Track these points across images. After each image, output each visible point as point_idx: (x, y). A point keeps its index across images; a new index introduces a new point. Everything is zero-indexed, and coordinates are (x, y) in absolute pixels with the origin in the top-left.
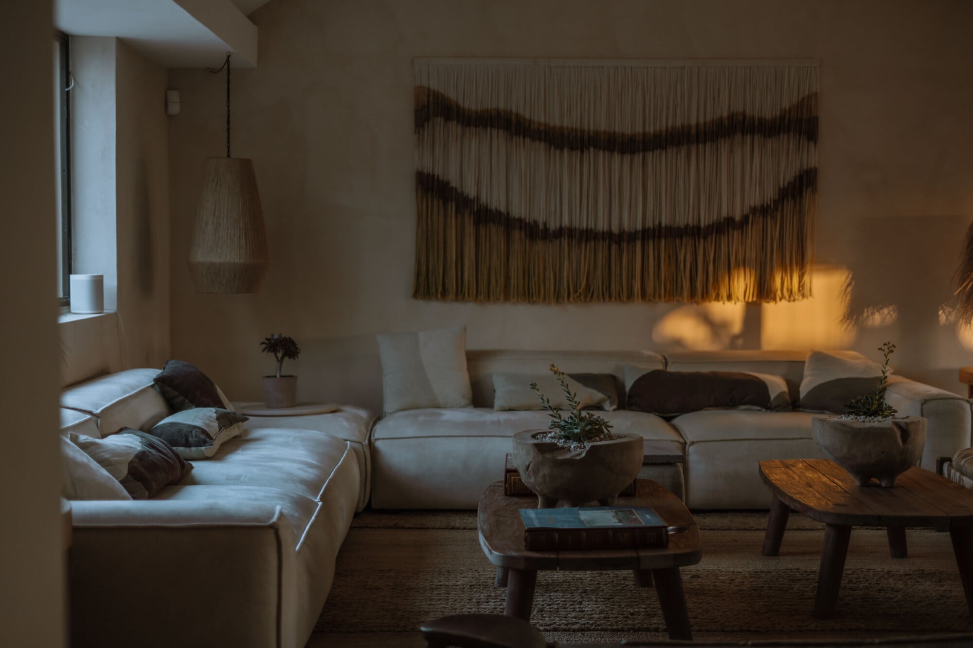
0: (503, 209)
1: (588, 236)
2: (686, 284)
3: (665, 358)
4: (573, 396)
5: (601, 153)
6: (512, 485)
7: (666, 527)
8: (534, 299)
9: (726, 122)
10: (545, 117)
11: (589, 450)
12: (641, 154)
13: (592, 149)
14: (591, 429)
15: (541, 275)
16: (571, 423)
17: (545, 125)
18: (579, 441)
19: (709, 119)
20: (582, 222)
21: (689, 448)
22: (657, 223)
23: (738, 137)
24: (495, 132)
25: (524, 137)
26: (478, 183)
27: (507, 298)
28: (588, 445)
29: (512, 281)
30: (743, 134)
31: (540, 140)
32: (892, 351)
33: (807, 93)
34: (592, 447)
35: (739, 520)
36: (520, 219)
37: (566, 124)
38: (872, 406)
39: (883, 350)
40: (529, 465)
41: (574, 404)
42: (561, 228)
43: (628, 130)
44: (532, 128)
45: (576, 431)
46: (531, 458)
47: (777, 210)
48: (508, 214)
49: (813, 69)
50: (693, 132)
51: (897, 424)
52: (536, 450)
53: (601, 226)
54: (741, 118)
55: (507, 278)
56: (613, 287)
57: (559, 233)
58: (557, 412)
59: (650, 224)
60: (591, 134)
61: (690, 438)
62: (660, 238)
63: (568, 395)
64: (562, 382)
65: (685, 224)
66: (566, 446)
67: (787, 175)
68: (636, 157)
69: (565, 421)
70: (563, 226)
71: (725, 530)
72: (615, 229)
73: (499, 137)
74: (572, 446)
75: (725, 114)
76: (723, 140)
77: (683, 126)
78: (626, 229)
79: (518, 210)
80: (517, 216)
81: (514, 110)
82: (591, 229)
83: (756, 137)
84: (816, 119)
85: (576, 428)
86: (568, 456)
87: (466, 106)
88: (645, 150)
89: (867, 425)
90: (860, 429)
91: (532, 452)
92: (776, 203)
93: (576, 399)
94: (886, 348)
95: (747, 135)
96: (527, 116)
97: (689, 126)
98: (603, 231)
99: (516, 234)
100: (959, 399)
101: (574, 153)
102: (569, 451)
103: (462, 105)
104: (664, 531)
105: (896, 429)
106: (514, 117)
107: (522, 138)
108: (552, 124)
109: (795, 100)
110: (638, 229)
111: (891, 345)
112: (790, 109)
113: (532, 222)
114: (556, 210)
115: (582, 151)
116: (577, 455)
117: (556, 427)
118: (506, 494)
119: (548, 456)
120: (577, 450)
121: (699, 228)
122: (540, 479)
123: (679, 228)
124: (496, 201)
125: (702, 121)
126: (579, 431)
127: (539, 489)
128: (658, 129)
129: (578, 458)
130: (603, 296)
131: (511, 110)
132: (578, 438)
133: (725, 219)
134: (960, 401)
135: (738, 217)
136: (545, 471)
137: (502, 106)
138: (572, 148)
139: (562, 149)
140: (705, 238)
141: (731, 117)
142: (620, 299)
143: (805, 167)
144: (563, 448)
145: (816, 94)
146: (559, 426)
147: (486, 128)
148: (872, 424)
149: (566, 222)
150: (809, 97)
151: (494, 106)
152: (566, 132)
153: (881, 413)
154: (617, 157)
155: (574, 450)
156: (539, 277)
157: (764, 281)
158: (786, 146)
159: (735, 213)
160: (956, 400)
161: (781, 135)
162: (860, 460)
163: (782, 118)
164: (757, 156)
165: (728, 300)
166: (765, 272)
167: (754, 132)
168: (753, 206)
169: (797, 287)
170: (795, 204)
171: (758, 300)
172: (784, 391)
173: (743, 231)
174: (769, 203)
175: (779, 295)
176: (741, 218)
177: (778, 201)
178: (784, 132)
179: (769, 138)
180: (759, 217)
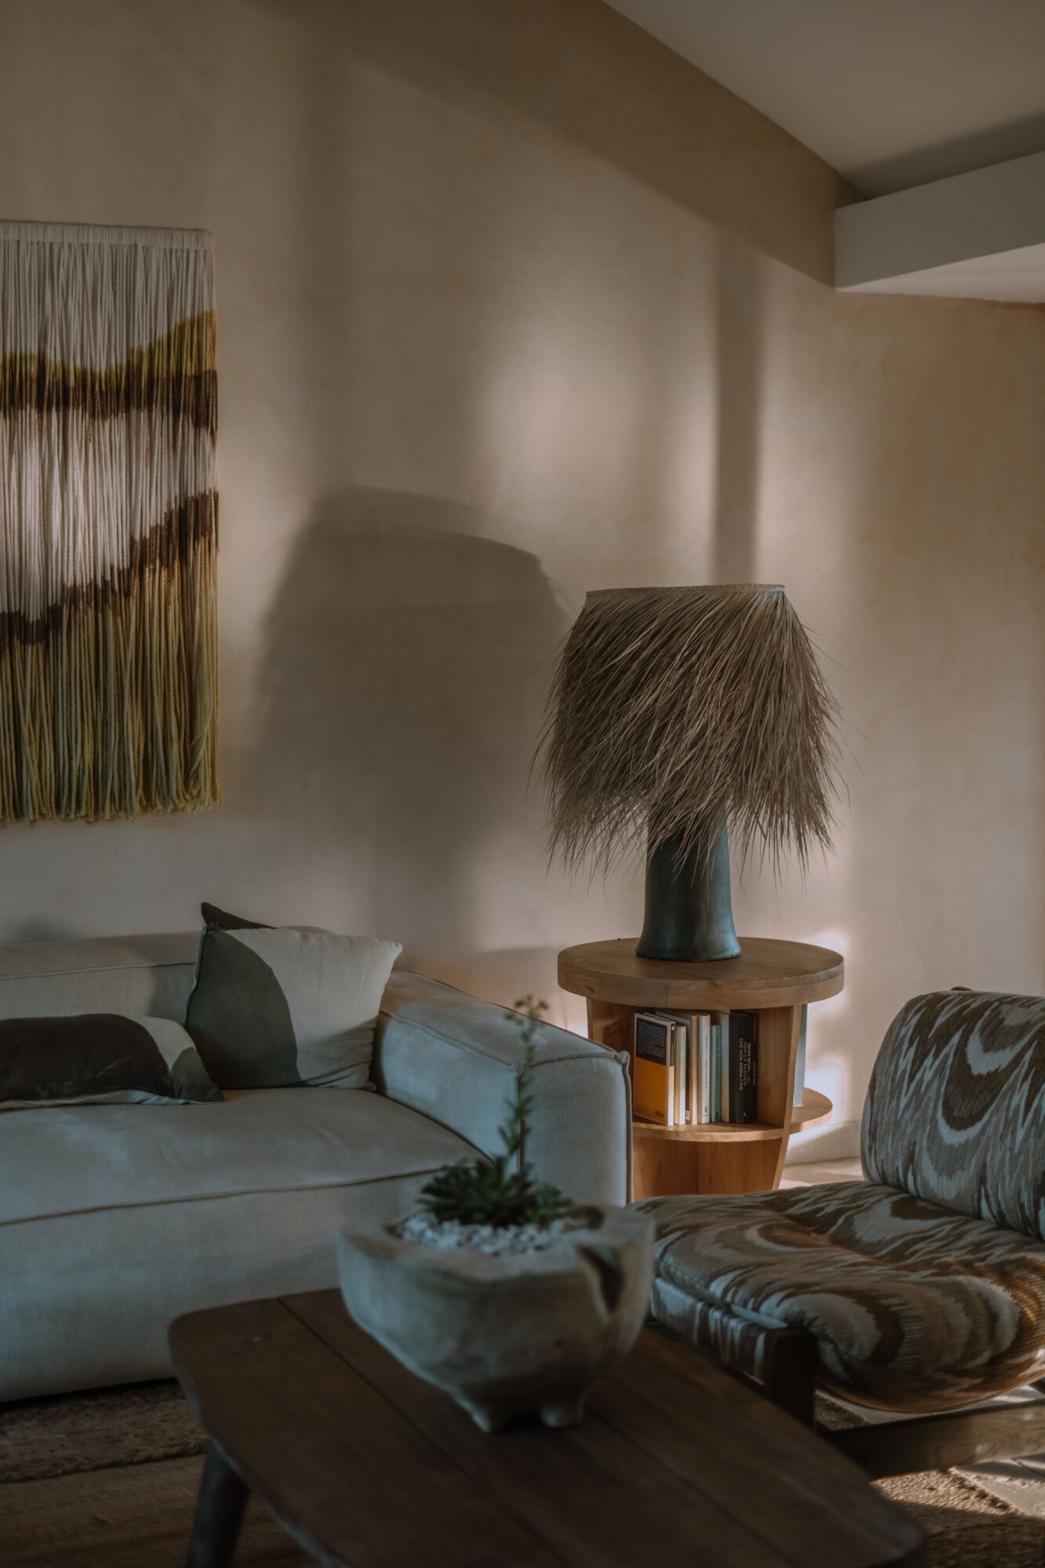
23: (30, 415)
30: (40, 408)
33: (188, 315)
47: (128, 594)
49: (201, 255)
54: (34, 369)
67: (153, 514)
84: (213, 374)
92: (125, 575)
95: (50, 410)
100: (599, 1057)
109: (162, 332)
112: (151, 352)
134: (602, 1061)
135: (34, 614)
141: (10, 366)
143: (191, 493)
145: (211, 316)
150: (196, 323)
157: (105, 766)
158: (144, 439)
159: (27, 605)
160: (594, 1060)
161: (134, 412)
162: (493, 1369)
163: (132, 372)
164: (77, 463)
165: (17, 817)
166: (105, 746)
167: (66, 405)
168: (70, 583)
169: (181, 781)
170: (170, 580)
171: (91, 813)
172: (191, 1049)
173: (47, 647)
174: (108, 578)
175: (141, 801)
176: (42, 616)
177: (129, 571)
178: (139, 408)
179: (104, 419)
180: (85, 612)
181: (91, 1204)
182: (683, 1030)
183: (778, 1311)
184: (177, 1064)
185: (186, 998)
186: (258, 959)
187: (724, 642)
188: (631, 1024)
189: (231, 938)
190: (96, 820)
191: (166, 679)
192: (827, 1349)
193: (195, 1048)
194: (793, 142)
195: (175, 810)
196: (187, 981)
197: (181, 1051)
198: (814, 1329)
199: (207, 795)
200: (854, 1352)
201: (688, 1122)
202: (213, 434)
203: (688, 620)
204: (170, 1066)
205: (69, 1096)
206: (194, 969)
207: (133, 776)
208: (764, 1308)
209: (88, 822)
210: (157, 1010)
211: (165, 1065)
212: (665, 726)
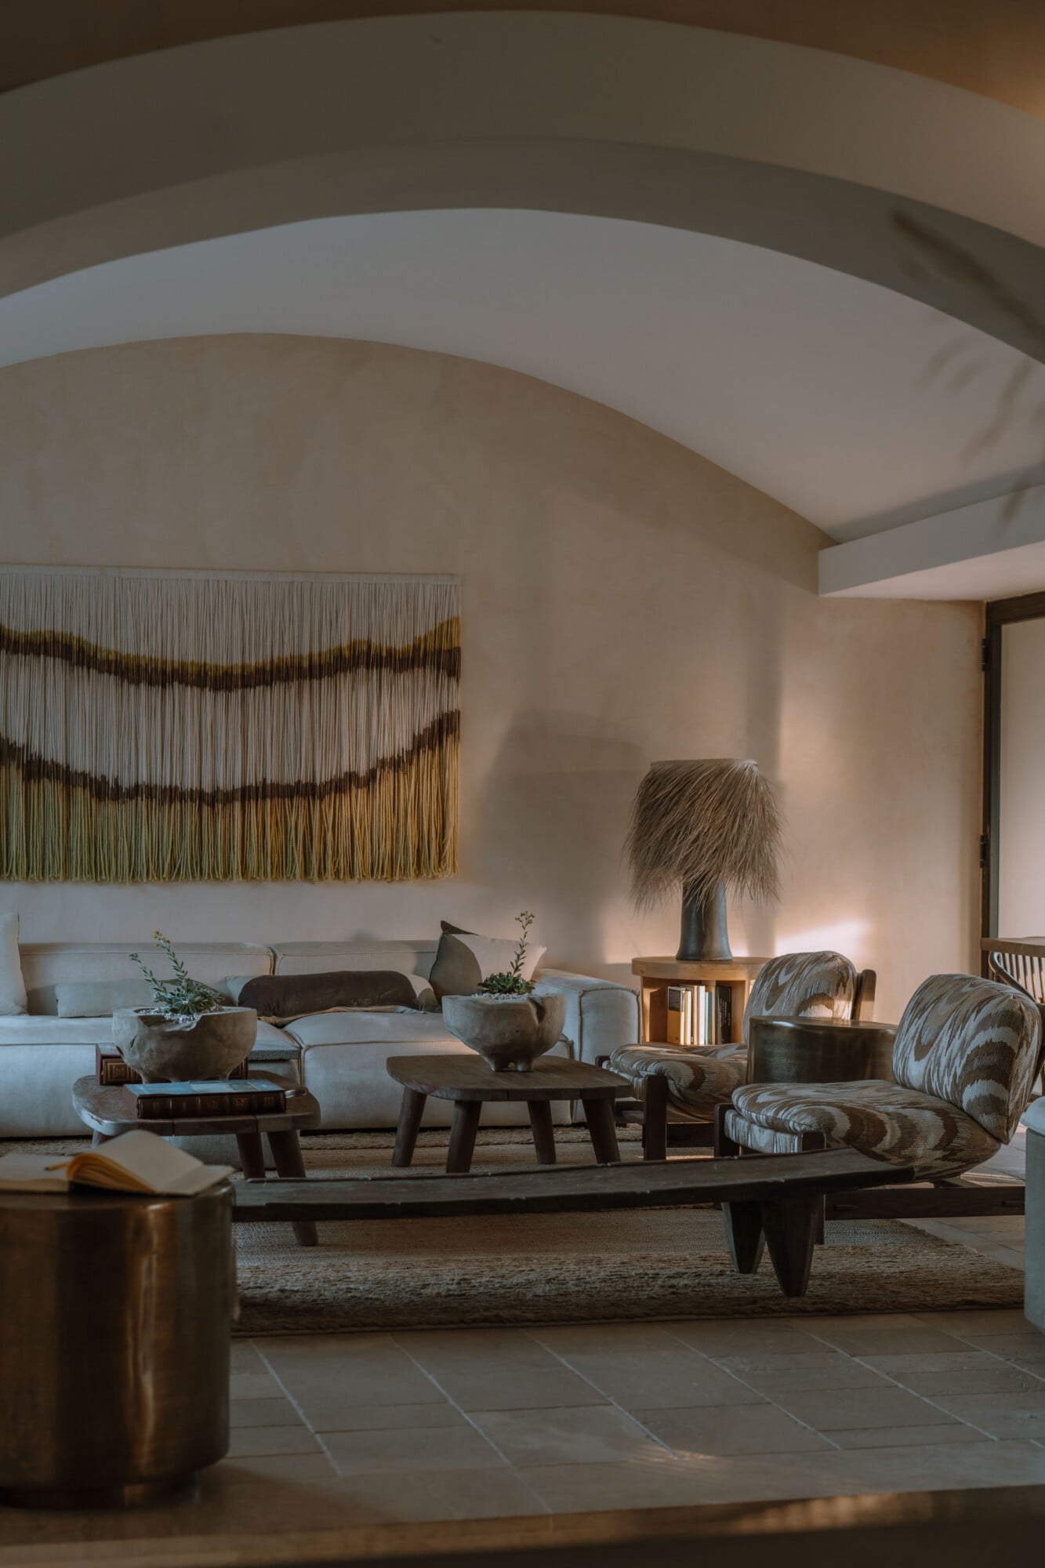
0: (61, 760)
1: (173, 795)
2: (299, 857)
3: (270, 948)
4: (180, 965)
5: (189, 688)
6: (109, 1072)
7: (283, 1092)
8: (104, 877)
9: (347, 653)
10: (116, 644)
11: (200, 1020)
12: (240, 692)
13: (176, 684)
14: (200, 1001)
15: (112, 846)
16: (178, 995)
17: (116, 653)
18: (189, 1013)
19: (324, 649)
20: (164, 777)
21: (304, 1054)
22: (260, 779)
23: (362, 671)
24: (50, 660)
25: (89, 668)
26: (29, 727)
27: (67, 876)
28: (197, 1017)
29: (74, 854)
30: (367, 667)
31: (109, 672)
32: (530, 922)
33: (446, 618)
34: (203, 1017)
35: (366, 1140)
36: (84, 775)
37: (144, 651)
38: (507, 984)
39: (521, 921)
40: (134, 1040)
41: (182, 974)
42: (137, 786)
43: (223, 662)
44: (99, 656)
45: (184, 1002)
46: (136, 1031)
47: (411, 764)
48: (68, 767)
49: (453, 587)
50: (306, 664)
51: (533, 1001)
52: (142, 1023)
53: (190, 783)
54: (365, 648)
55: (68, 850)
56: (205, 858)
57: (135, 792)
58: (162, 985)
59: (251, 781)
60: (176, 665)
61: (305, 1043)
62: (264, 798)
63: (175, 965)
64: (169, 950)
65: (297, 780)
66: (174, 1018)
67: (426, 720)
68: (233, 694)
69: (173, 994)
70: (140, 783)
71: (349, 1149)
72: (207, 788)
73: (55, 669)
74: (181, 1019)
75: (345, 643)
76: (342, 675)
77: (292, 657)
78: (221, 788)
79: (81, 762)
80: (80, 770)
81: (75, 635)
82: (176, 787)
83: (384, 670)
84: (459, 649)
85: (185, 1000)
86: (177, 1028)
87: (13, 628)
88: (244, 686)
89: (500, 1001)
90: (492, 1006)
91: (137, 1025)
92: (410, 754)
93: (183, 969)
94: (523, 918)
95: (372, 668)
96: (93, 642)
97: (301, 657)
98: (192, 790)
99: (79, 793)
100: (622, 989)
101: (154, 689)
102: (177, 1023)
103: (6, 627)
104: (282, 1095)
105: (531, 1006)
106: (75, 643)
107: (85, 670)
108: (124, 652)
109: (432, 628)
110: (236, 787)
111: (529, 914)
112: (425, 637)
113: (99, 778)
114: (130, 763)
115: (164, 687)
116: (187, 1027)
117: (161, 1000)
118: (102, 1084)
119: (155, 1028)
120: (185, 1022)
121: (313, 786)
122: (145, 1055)
123: (289, 786)
124: (53, 751)
125: (316, 651)
126: (187, 1002)
127: (144, 1067)
128: (261, 660)
129: (188, 1029)
130: (193, 874)
131: (71, 634)
132: (186, 1011)
133: (346, 774)
134: (624, 991)
135: (363, 771)
136: (151, 1045)
137: (59, 629)
138: (150, 683)
139: (138, 683)
140: (321, 799)
141: (353, 646)
142: (214, 877)
143: (445, 711)
144: (170, 1021)
145: (457, 619)
146: (165, 1000)
147: (39, 656)
148: (506, 1001)
149: (143, 778)
150: (450, 623)
151: (49, 628)
152: (143, 663)
153: (516, 991)
154: (209, 695)
155: (183, 1022)
156: (109, 848)
157: (397, 853)
158: (421, 683)
159: (359, 767)
160: (620, 991)
161: (416, 669)
162: (493, 1040)
163: (416, 648)
164: (386, 696)
165: (351, 877)
166: (397, 842)
167: (381, 666)
168: (381, 757)
169: (437, 861)
170: (433, 756)
171: (389, 876)
172: (429, 989)
173: (369, 790)
174: (401, 755)
175: (415, 871)
176: (367, 774)
177: (412, 751)
178: (418, 667)
179: (400, 673)
180: (389, 772)
181: (369, 1040)
182: (689, 993)
183: (653, 1070)
184: (421, 994)
185: (431, 966)
186: (467, 948)
187: (712, 789)
188: (665, 993)
189: (454, 938)
190: (392, 881)
191: (430, 808)
192: (671, 1082)
193: (431, 988)
194: (793, 514)
195: (434, 877)
196: (432, 959)
197: (422, 989)
198: (665, 1074)
199: (450, 869)
200: (682, 1084)
201: (692, 1043)
202: (458, 681)
203: (694, 776)
204: (418, 995)
205: (367, 1006)
206: (435, 955)
207: (411, 859)
208: (648, 1069)
209: (388, 882)
210: (416, 972)
211: (415, 995)
212: (679, 833)
